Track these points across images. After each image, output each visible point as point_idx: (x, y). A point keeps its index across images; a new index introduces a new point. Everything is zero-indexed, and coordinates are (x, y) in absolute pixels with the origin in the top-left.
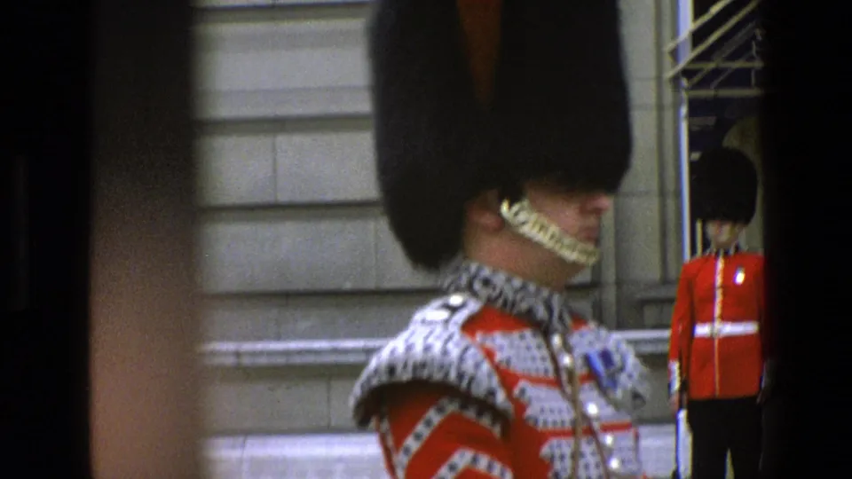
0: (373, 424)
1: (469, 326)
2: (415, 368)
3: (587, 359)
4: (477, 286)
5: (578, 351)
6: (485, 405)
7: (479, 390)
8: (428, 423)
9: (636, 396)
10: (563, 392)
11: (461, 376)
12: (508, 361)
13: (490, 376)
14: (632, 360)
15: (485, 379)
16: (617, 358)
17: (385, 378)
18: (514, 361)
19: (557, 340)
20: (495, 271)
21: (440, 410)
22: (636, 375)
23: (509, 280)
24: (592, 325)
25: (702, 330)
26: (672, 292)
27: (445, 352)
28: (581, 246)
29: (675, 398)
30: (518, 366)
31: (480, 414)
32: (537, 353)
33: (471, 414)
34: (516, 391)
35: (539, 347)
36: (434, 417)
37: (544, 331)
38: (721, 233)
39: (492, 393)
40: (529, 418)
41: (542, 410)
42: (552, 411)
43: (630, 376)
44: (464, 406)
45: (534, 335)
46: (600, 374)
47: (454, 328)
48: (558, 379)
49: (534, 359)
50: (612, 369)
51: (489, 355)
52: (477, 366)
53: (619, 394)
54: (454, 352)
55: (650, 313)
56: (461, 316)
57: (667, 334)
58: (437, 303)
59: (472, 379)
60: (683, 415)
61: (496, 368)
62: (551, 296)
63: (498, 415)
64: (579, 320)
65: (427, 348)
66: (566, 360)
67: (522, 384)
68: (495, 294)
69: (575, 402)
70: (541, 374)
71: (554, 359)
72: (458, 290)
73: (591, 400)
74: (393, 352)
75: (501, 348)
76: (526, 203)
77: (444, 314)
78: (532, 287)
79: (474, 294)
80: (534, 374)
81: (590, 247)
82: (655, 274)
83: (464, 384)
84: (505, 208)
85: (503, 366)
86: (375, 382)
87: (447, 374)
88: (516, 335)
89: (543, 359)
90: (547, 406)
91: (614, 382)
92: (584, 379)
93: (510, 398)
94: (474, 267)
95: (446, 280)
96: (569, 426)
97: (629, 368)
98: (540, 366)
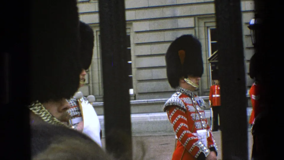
0: (166, 111)
1: (180, 97)
2: (172, 103)
3: (197, 101)
4: (181, 91)
5: (196, 100)
6: (183, 109)
7: (182, 107)
9: (204, 107)
10: (194, 106)
11: (179, 104)
12: (186, 102)
14: (203, 101)
15: (183, 105)
16: (201, 101)
17: (168, 105)
19: (193, 99)
20: (184, 89)
21: (176, 109)
23: (186, 90)
24: (198, 96)
25: (214, 96)
26: (209, 90)
27: (177, 101)
28: (196, 85)
29: (210, 106)
30: (187, 103)
31: (182, 110)
32: (190, 101)
33: (180, 110)
34: (187, 106)
36: (175, 110)
37: (191, 97)
38: (216, 81)
39: (183, 107)
40: (189, 110)
41: (191, 109)
43: (203, 104)
44: (180, 109)
45: (189, 98)
46: (199, 103)
47: (178, 97)
48: (193, 104)
50: (201, 103)
51: (183, 101)
52: (181, 103)
53: (202, 107)
54: (178, 101)
55: (206, 94)
56: (179, 95)
57: (209, 97)
58: (175, 93)
59: (181, 104)
60: (211, 108)
61: (184, 103)
62: (192, 92)
63: (184, 110)
64: (196, 96)
65: (174, 100)
66: (194, 102)
67: (188, 105)
68: (183, 92)
69: (195, 108)
70: (191, 104)
71: (192, 102)
72: (179, 91)
73: (198, 107)
74: (169, 101)
75: (185, 100)
76: (188, 78)
77: (177, 95)
78: (189, 91)
79: (181, 92)
82: (207, 88)
83: (180, 105)
86: (167, 105)
87: (177, 104)
88: (187, 98)
91: (201, 105)
92: (197, 104)
93: (186, 107)
94: (181, 88)
95: (177, 90)
96: (195, 111)
97: (203, 103)
98: (190, 102)
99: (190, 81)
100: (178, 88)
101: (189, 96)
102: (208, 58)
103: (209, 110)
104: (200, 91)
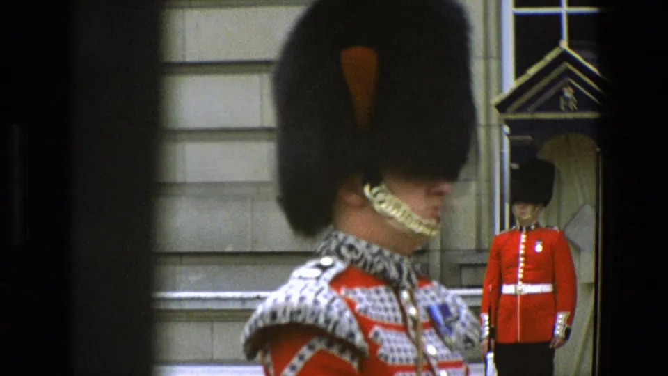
0: (259, 357)
1: (336, 282)
2: (292, 314)
3: (429, 310)
4: (344, 250)
6: (346, 344)
7: (342, 333)
8: (301, 358)
9: (468, 340)
10: (409, 336)
11: (327, 321)
12: (366, 310)
13: (350, 321)
14: (465, 312)
15: (347, 324)
16: (452, 310)
17: (268, 321)
18: (371, 311)
19: (405, 295)
20: (357, 240)
21: (311, 348)
22: (468, 323)
23: (368, 247)
24: (435, 283)
25: (508, 289)
27: (316, 302)
28: (425, 221)
29: (485, 342)
30: (373, 314)
31: (342, 351)
32: (389, 305)
33: (334, 351)
34: (371, 335)
35: (391, 300)
36: (307, 353)
39: (352, 335)
40: (381, 355)
41: (392, 350)
42: (399, 350)
43: (463, 325)
44: (330, 345)
45: (387, 291)
46: (439, 322)
47: (324, 284)
48: (405, 326)
49: (386, 309)
50: (449, 319)
51: (351, 305)
52: (341, 313)
53: (453, 339)
54: (323, 302)
55: (467, 276)
56: (330, 274)
57: (479, 291)
58: (312, 263)
59: (336, 323)
61: (356, 315)
62: (401, 260)
63: (356, 352)
65: (302, 299)
66: (412, 311)
67: (377, 328)
68: (356, 257)
69: (418, 344)
70: (392, 321)
71: (403, 310)
72: (329, 254)
73: (430, 343)
74: (275, 301)
75: (361, 300)
76: (383, 187)
77: (318, 272)
78: (387, 253)
79: (341, 257)
80: (386, 322)
81: (433, 222)
82: (472, 245)
83: (330, 327)
84: (367, 190)
85: (362, 314)
86: (261, 324)
87: (317, 320)
88: (372, 290)
89: (394, 310)
91: (450, 329)
92: (426, 326)
93: (366, 339)
94: (341, 236)
95: (320, 246)
96: (412, 363)
97: (463, 318)
98: (391, 314)
99: (397, 200)
100: (325, 234)
101: (382, 279)
102: (496, 99)
103: (482, 366)
104: (435, 260)
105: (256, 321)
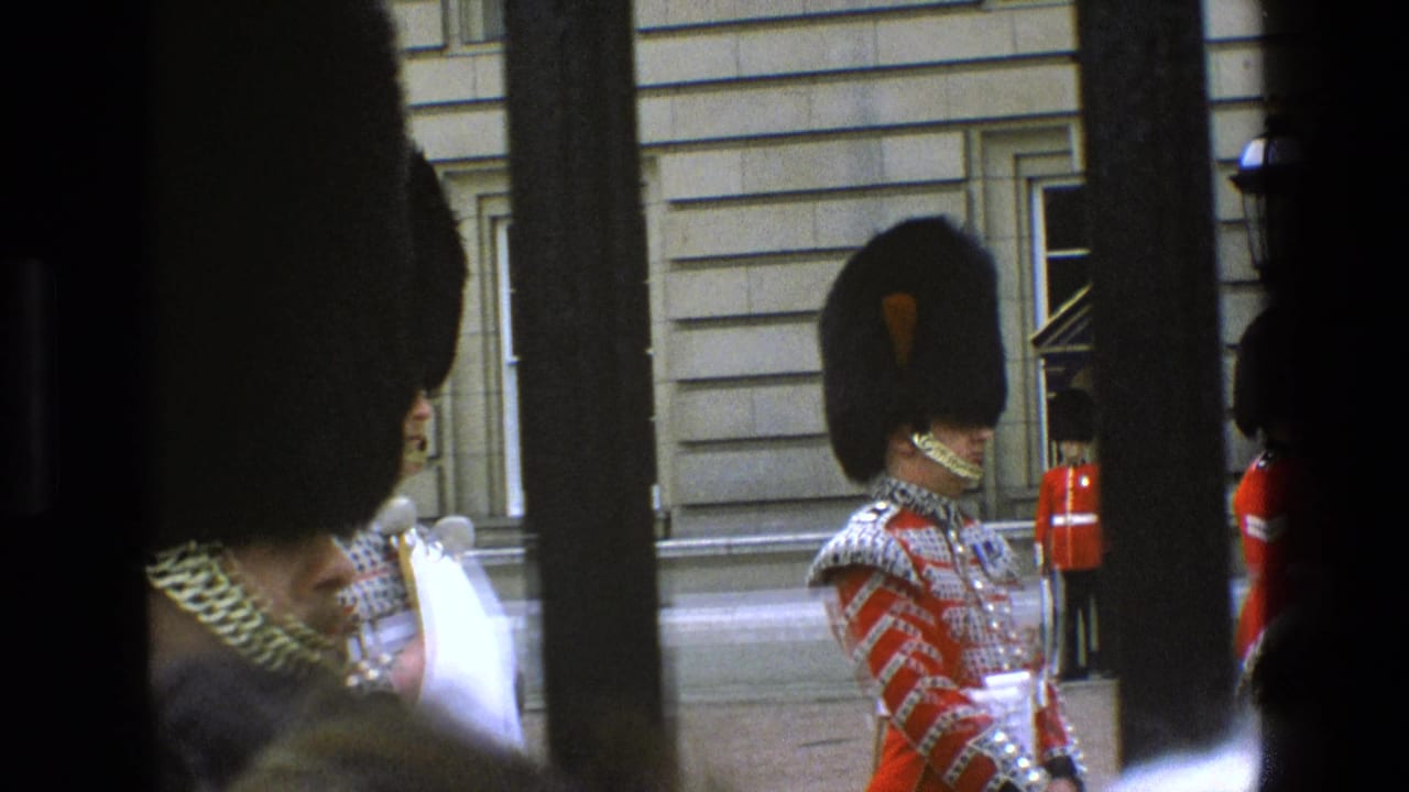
1: (892, 524)
2: (852, 558)
3: (974, 548)
4: (897, 495)
5: (967, 543)
6: (903, 583)
7: (898, 572)
9: (1010, 574)
10: (957, 571)
11: (885, 561)
12: (918, 550)
13: (906, 561)
14: (1006, 547)
15: (903, 564)
17: (831, 563)
18: (923, 550)
19: (953, 534)
20: (908, 485)
21: (870, 586)
22: (1009, 559)
23: (919, 491)
24: (977, 522)
25: (1058, 521)
26: (1036, 493)
28: (971, 466)
30: (925, 554)
32: (938, 544)
35: (940, 540)
36: (866, 592)
37: (943, 527)
38: (1071, 450)
40: (934, 592)
41: (943, 586)
42: (949, 586)
43: (1005, 561)
44: (887, 583)
45: (937, 532)
46: (981, 556)
47: (880, 527)
48: (954, 563)
49: (936, 549)
50: (992, 555)
51: (905, 546)
52: (897, 554)
53: (997, 573)
54: (880, 543)
55: (1020, 509)
56: (885, 517)
57: (1032, 524)
58: (868, 508)
59: (894, 563)
61: (910, 555)
62: (949, 502)
63: (911, 589)
64: (968, 519)
65: (861, 542)
66: (959, 549)
67: (929, 567)
68: (909, 501)
69: (966, 580)
70: (942, 559)
71: (951, 549)
72: (883, 498)
73: (977, 578)
74: (837, 545)
75: (914, 540)
76: (931, 435)
77: (873, 517)
78: (935, 496)
79: (895, 501)
80: (937, 560)
81: (976, 467)
82: (1024, 480)
83: (888, 567)
84: (916, 439)
85: (915, 553)
86: (824, 566)
87: (875, 560)
88: (923, 531)
89: (943, 549)
90: (946, 582)
91: (994, 565)
92: (972, 562)
93: (920, 577)
94: (894, 482)
96: (962, 598)
97: (1005, 555)
98: (941, 552)
99: (943, 447)
100: (878, 480)
101: (932, 519)
102: (1031, 336)
103: (1036, 593)
104: (991, 498)
105: (819, 564)
